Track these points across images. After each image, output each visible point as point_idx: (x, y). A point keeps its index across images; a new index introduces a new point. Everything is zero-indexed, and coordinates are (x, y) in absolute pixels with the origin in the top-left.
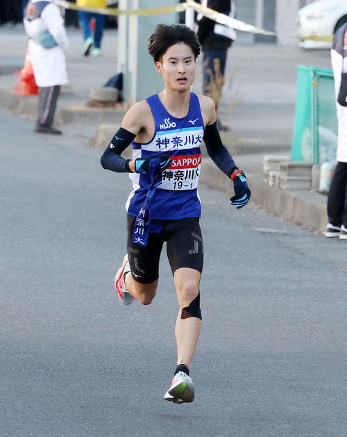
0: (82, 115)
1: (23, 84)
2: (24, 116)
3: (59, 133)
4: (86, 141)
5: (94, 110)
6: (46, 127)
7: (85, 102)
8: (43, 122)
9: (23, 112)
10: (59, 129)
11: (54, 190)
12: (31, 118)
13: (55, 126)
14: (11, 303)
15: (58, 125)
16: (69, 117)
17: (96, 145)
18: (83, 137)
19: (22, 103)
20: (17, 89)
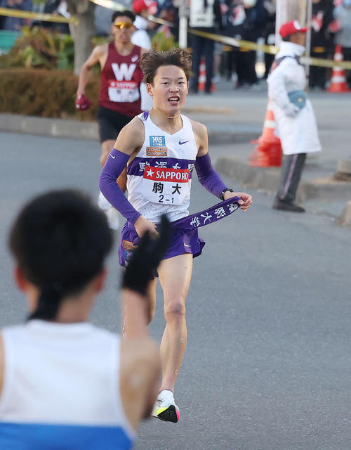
0: (328, 189)
1: (261, 154)
2: (260, 191)
3: (301, 210)
4: (333, 219)
5: (343, 183)
6: (286, 203)
7: (331, 174)
8: (282, 197)
9: (261, 186)
10: (302, 206)
11: (295, 276)
12: (269, 193)
13: (296, 203)
14: (245, 406)
15: (300, 201)
16: (313, 192)
17: (344, 224)
18: (329, 215)
19: (259, 175)
20: (253, 159)
